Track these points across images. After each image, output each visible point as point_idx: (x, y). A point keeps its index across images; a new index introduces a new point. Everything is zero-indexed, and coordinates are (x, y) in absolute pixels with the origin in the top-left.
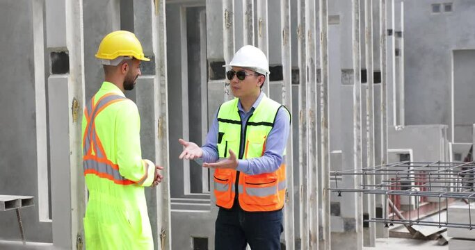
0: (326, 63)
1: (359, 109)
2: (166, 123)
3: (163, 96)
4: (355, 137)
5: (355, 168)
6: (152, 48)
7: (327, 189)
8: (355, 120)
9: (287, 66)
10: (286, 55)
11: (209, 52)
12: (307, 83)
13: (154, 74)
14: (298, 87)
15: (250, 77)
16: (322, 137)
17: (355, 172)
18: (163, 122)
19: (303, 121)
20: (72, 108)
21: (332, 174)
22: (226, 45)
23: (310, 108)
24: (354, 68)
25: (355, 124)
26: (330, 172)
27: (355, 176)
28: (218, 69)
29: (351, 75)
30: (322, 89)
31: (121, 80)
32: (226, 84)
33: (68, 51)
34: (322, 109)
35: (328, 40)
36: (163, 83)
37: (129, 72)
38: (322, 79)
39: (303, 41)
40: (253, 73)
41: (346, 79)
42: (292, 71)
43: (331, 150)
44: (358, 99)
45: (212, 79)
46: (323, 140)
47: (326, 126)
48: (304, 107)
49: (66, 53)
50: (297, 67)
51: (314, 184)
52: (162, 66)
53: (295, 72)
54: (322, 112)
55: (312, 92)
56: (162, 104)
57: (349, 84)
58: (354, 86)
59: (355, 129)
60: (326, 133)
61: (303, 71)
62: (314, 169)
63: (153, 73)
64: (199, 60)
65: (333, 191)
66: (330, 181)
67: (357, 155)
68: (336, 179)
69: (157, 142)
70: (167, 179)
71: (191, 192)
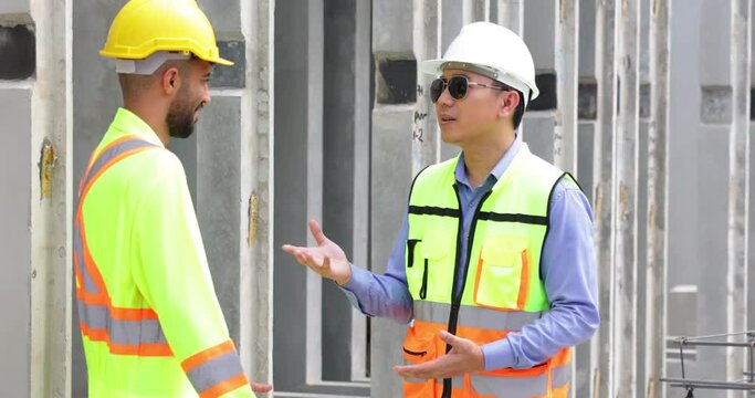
0: (664, 71)
1: (741, 185)
2: (267, 206)
3: (263, 139)
4: (731, 254)
5: (730, 330)
6: (239, 22)
7: (658, 380)
8: (732, 211)
9: (568, 75)
10: (567, 48)
11: (378, 36)
12: (614, 117)
13: (244, 86)
14: (592, 126)
15: (479, 93)
16: (650, 252)
17: (730, 340)
18: (261, 205)
19: (603, 210)
20: (40, 165)
21: (671, 344)
22: (419, 18)
23: (620, 178)
24: (734, 82)
25: (731, 221)
26: (666, 338)
27: (730, 350)
28: (398, 79)
29: (725, 101)
30: (652, 133)
31: (161, 109)
32: (418, 116)
33: (34, 25)
34: (651, 182)
35: (670, 13)
36: (262, 108)
37: (179, 91)
38: (653, 109)
39: (609, 14)
40: (489, 83)
41: (713, 110)
42: (581, 87)
43: (671, 285)
44: (740, 160)
45: (383, 102)
46: (650, 259)
47: (659, 224)
48: (606, 175)
49: (30, 28)
50: (593, 77)
51: (626, 365)
52: (261, 68)
53: (587, 89)
54: (651, 191)
55: (628, 139)
56: (260, 160)
57: (720, 121)
58: (733, 127)
59: (731, 233)
60: (658, 242)
61: (608, 87)
62: (627, 331)
63: (241, 85)
64: (352, 54)
65: (673, 384)
66: (665, 360)
67: (736, 299)
68: (682, 356)
69: (246, 253)
70: (267, 343)
71: (324, 378)
